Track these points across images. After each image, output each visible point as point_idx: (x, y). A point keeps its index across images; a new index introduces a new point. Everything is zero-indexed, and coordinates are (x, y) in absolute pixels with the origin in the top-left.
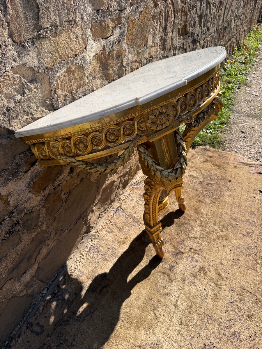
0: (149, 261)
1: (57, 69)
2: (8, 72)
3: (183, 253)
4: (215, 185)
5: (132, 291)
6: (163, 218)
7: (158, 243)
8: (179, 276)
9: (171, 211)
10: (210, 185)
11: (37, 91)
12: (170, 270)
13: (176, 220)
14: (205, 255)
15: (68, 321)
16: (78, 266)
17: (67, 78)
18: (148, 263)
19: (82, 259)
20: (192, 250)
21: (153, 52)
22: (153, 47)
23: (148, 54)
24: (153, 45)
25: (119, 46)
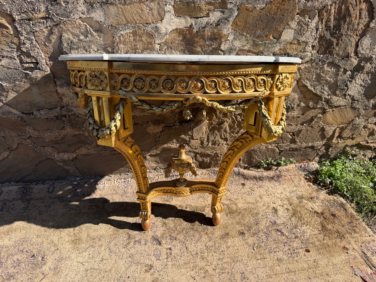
0: (135, 222)
1: (121, 29)
2: (77, 19)
3: (160, 244)
4: (284, 237)
5: (100, 224)
6: (190, 211)
7: (144, 213)
8: (132, 251)
9: (204, 213)
10: (279, 233)
11: (98, 38)
12: (136, 241)
13: (197, 223)
14: (170, 264)
15: (63, 201)
16: (107, 184)
17: (132, 38)
18: (133, 222)
19: (113, 182)
20: (169, 251)
21: (292, 49)
22: (294, 44)
23: (280, 49)
24: (296, 42)
25: (216, 29)
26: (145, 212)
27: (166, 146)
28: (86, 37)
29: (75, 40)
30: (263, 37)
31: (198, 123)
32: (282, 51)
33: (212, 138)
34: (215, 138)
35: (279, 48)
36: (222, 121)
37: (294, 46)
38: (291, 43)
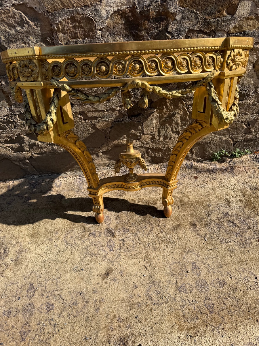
0: (89, 216)
1: (58, 15)
2: (10, 7)
3: (113, 235)
4: (236, 228)
5: (57, 219)
6: (142, 205)
8: (87, 243)
9: (156, 206)
10: (232, 224)
11: (36, 28)
12: (91, 234)
13: (149, 215)
14: (122, 254)
16: (63, 181)
17: (70, 25)
18: (88, 216)
19: (69, 179)
20: (122, 242)
21: (249, 26)
22: (252, 19)
23: (235, 27)
24: (253, 17)
25: (162, 7)
26: (97, 206)
27: (116, 142)
28: (23, 27)
29: (12, 32)
30: (216, 14)
31: (148, 117)
32: (237, 29)
33: (163, 132)
34: (166, 132)
35: (234, 25)
36: (173, 113)
37: (252, 22)
38: (248, 19)
